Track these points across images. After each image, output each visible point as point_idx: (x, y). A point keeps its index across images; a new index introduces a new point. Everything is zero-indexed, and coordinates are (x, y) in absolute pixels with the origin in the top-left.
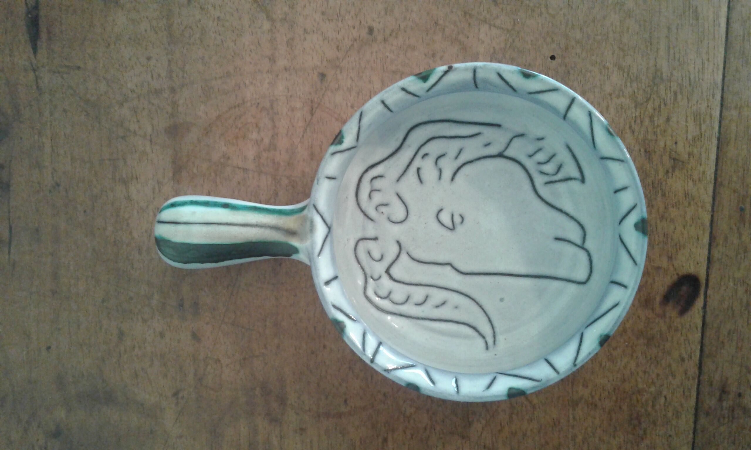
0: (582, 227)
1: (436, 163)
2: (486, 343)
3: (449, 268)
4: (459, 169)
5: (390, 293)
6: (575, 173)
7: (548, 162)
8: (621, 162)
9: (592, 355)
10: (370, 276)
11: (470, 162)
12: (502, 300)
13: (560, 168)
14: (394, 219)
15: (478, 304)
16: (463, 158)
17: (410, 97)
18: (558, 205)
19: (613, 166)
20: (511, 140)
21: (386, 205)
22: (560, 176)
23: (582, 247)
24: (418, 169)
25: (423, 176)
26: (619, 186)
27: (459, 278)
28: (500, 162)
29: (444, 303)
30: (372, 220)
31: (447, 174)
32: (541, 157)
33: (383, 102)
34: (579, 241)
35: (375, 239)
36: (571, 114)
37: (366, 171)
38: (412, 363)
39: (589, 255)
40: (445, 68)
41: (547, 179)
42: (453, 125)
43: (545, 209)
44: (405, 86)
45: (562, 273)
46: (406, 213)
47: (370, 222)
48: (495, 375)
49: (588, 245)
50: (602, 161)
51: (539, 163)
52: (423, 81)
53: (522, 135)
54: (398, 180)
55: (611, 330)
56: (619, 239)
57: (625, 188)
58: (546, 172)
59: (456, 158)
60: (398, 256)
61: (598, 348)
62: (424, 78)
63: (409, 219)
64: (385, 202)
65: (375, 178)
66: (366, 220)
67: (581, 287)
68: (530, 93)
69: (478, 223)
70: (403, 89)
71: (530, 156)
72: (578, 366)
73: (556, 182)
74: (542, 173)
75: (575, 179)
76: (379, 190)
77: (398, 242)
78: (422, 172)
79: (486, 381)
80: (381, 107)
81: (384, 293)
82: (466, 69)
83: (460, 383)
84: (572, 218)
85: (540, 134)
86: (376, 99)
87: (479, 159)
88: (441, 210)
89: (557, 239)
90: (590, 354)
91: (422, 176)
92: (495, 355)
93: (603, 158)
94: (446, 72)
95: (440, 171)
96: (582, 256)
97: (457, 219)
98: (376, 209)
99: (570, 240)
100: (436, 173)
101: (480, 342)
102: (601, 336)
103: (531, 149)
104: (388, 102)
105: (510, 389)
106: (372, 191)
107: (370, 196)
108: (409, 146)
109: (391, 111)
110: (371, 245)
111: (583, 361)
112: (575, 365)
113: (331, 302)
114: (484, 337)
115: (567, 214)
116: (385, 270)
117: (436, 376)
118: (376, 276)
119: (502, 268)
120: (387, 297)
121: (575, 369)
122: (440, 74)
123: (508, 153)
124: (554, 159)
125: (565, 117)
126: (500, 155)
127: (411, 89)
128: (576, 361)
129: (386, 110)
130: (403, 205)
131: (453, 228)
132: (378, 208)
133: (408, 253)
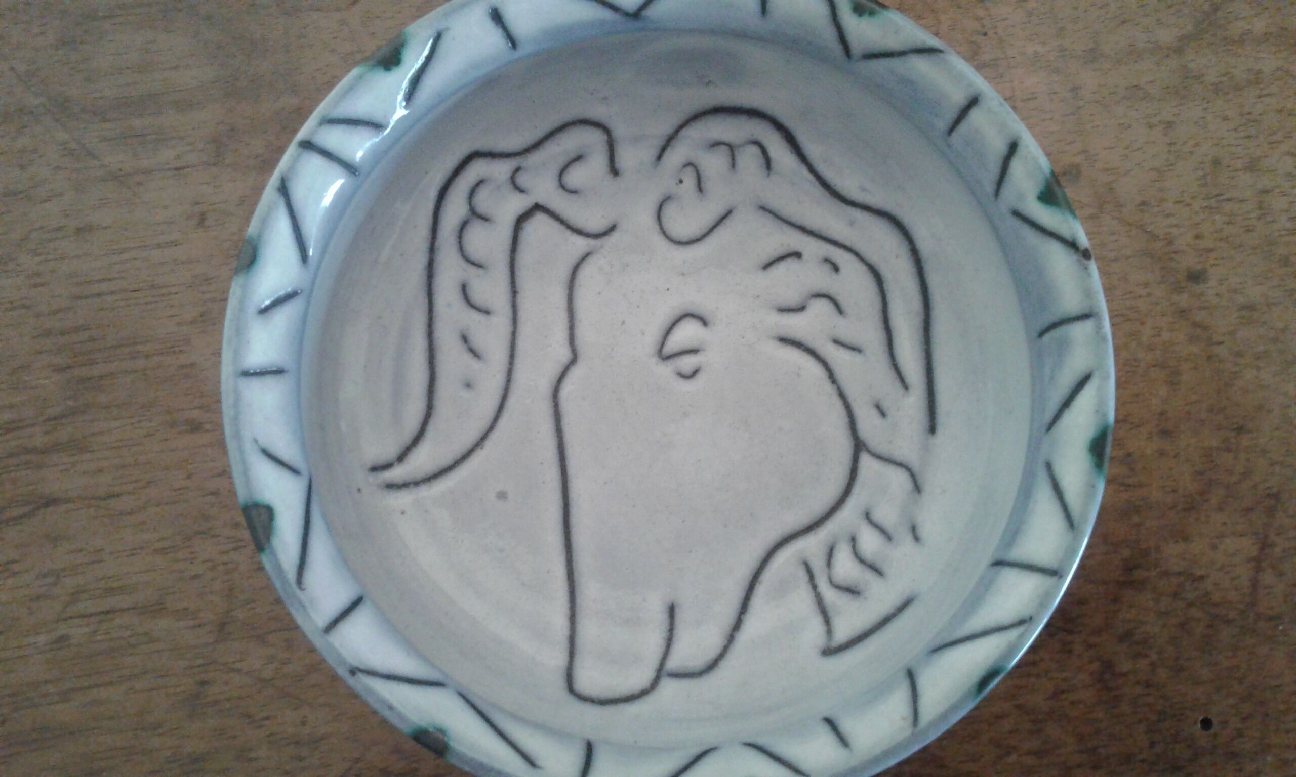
0: (712, 665)
1: (819, 296)
2: (387, 466)
3: (564, 354)
4: (812, 352)
5: (485, 218)
6: (843, 631)
7: (862, 561)
8: (910, 719)
9: (387, 713)
10: (522, 166)
11: (832, 377)
12: (502, 496)
13: (852, 591)
14: (670, 212)
15: (484, 438)
16: (838, 357)
17: (994, 169)
18: (757, 601)
19: (898, 702)
20: (900, 465)
21: (700, 188)
22: (830, 595)
23: (660, 673)
24: (798, 255)
25: (781, 269)
26: (847, 725)
27: (545, 385)
28: (842, 446)
29: (474, 353)
30: (659, 157)
31: (796, 325)
32: (870, 541)
33: (974, 102)
34: (673, 663)
35: (614, 171)
36: (1010, 576)
37: (779, 126)
38: (313, 255)
39: (644, 693)
40: (1084, 241)
41: (818, 565)
42: (918, 321)
43: (744, 572)
44: (1021, 151)
45: (588, 630)
46: (685, 239)
47: (655, 152)
48: (305, 472)
49: (669, 687)
50: (902, 674)
51: (853, 540)
52: (1042, 193)
53: (917, 488)
54: (763, 208)
55: (461, 757)
56: (704, 748)
57: (843, 741)
58: (833, 561)
59: (837, 342)
60: (579, 232)
61: (406, 729)
62: (1048, 196)
63: (673, 247)
64: (707, 185)
65: (764, 152)
66: (659, 143)
67: (561, 683)
68: (1049, 466)
69: (685, 414)
70: (1013, 147)
71: (868, 516)
72: (351, 681)
73: (815, 587)
74: (830, 554)
75: (829, 632)
76: (733, 165)
77: (612, 228)
78: (791, 263)
79: (287, 449)
80: (959, 98)
81: (483, 201)
82: (1088, 293)
83: (270, 381)
84: (731, 639)
85: (926, 530)
86: (980, 83)
87: (842, 395)
88: (705, 323)
89: (672, 610)
90: (391, 708)
91: (782, 267)
92: (359, 490)
93: (911, 676)
94: (1072, 245)
95: (801, 308)
96: (640, 678)
97: (687, 363)
98: (689, 164)
99: (675, 639)
100: (792, 298)
101: (387, 450)
102: (442, 731)
103: (887, 514)
104: (975, 115)
105: (269, 511)
106: (732, 148)
107: (716, 144)
108: (852, 223)
109: (951, 130)
110: (598, 162)
111: (371, 692)
112: (354, 671)
113: (447, 29)
114: (401, 458)
115: (737, 625)
116: (541, 202)
117: (283, 318)
118: (522, 179)
119: (578, 486)
120: (475, 214)
121: (342, 672)
122: (1065, 232)
123: (865, 460)
124: (869, 575)
125: (999, 563)
126: (859, 446)
127: (1017, 167)
128: (365, 675)
129: (950, 115)
130: (705, 231)
131: (665, 357)
132: (690, 169)
133: (587, 255)
